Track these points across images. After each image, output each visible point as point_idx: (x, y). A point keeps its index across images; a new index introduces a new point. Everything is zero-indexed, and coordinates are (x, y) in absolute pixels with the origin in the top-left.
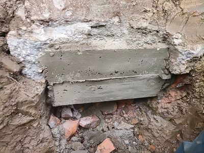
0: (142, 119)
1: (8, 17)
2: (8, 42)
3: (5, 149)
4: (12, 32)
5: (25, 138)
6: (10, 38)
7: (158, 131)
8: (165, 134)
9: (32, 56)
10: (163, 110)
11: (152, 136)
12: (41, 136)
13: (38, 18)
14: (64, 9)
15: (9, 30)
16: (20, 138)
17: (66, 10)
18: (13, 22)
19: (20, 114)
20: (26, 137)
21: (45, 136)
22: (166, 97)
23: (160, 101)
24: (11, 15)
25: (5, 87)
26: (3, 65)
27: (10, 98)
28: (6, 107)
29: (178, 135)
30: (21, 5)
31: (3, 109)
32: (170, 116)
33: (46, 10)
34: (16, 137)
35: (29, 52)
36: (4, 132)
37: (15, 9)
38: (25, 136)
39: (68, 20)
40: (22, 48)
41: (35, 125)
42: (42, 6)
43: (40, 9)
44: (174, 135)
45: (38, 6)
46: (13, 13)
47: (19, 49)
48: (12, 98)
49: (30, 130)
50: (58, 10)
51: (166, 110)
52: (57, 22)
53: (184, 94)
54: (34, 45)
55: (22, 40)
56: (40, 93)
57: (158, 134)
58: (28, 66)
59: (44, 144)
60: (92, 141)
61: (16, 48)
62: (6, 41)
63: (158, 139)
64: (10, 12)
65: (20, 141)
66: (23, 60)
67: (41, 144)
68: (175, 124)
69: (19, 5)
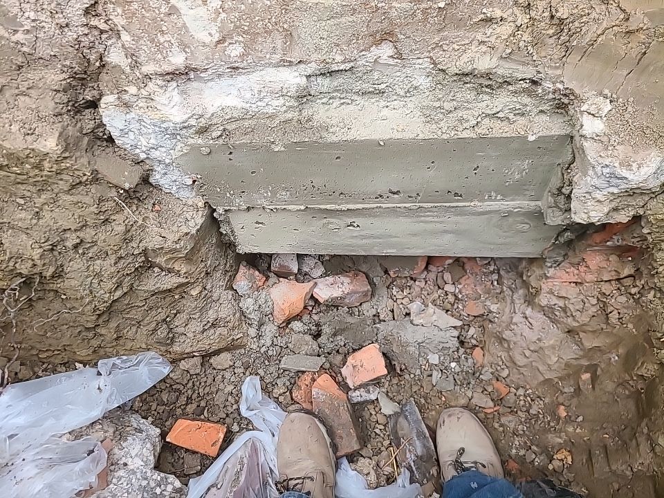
0: (494, 308)
1: (91, 69)
2: (105, 120)
3: (137, 332)
4: (108, 99)
5: (176, 315)
6: (107, 112)
7: (527, 353)
8: (545, 363)
9: (163, 150)
10: (554, 301)
11: (508, 359)
12: (212, 315)
13: (159, 70)
14: (219, 42)
15: (101, 95)
16: (163, 316)
17: (226, 44)
18: (104, 77)
19: (156, 269)
20: (178, 312)
21: (222, 315)
22: (572, 265)
23: (551, 272)
24: (98, 64)
25: (113, 217)
26: (100, 176)
27: (127, 241)
28: (121, 258)
29: (586, 376)
30: (113, 40)
31: (116, 263)
32: (570, 320)
33: (175, 49)
34: (154, 312)
35: (153, 141)
36: (126, 302)
37: (101, 50)
38: (175, 312)
39: (237, 65)
40: (137, 132)
41: (194, 293)
42: (162, 40)
43: (159, 47)
44: (572, 372)
45: (152, 41)
46: (101, 59)
47: (131, 135)
48: (131, 241)
49: (184, 301)
50: (204, 45)
51: (561, 303)
52: (210, 72)
53: (627, 271)
54: (160, 128)
55: (133, 115)
56: (194, 231)
57: (526, 360)
58: (159, 169)
59: (219, 331)
60: (340, 340)
61: (124, 133)
62: (101, 118)
63: (522, 370)
64: (93, 57)
65: (164, 320)
66: (145, 156)
67: (212, 331)
68: (580, 343)
69: (110, 42)
